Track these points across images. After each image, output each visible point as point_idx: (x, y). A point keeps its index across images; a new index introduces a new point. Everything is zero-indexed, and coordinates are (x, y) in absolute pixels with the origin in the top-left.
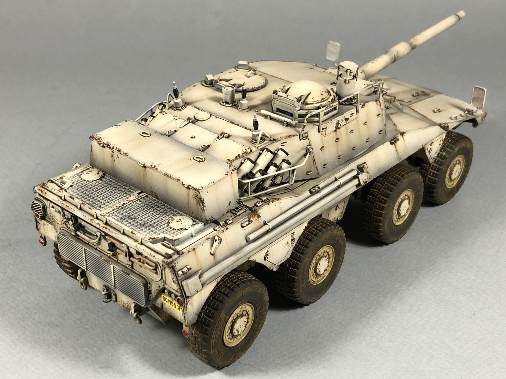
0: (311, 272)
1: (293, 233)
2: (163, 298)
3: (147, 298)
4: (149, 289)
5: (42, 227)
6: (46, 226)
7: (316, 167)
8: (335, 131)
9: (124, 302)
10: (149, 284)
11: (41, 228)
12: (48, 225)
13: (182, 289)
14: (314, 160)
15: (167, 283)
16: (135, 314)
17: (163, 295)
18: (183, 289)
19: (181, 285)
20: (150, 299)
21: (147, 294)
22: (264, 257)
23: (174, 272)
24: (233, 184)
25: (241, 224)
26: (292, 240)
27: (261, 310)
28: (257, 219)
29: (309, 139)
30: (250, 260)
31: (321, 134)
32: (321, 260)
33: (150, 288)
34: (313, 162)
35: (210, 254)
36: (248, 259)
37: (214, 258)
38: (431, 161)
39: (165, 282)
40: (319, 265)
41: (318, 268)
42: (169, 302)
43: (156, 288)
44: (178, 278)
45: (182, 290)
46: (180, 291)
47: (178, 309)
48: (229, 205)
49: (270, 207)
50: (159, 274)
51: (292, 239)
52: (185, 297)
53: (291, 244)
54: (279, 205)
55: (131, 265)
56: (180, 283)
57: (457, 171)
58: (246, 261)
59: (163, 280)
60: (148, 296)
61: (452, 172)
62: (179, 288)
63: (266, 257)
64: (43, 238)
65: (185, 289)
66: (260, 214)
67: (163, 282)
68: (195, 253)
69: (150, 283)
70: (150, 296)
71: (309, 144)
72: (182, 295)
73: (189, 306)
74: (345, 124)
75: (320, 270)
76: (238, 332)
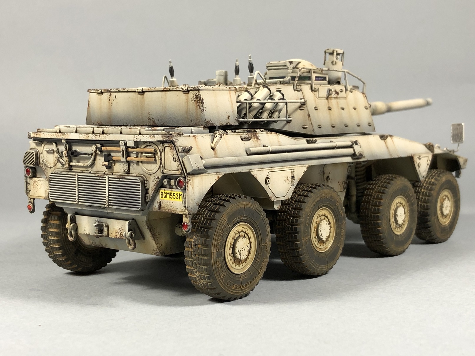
0: (313, 233)
1: (293, 170)
2: (162, 195)
3: (144, 199)
4: (146, 188)
5: (32, 187)
6: (37, 183)
7: (311, 123)
8: (327, 98)
9: (117, 231)
10: (146, 181)
11: (32, 190)
12: (38, 181)
13: (182, 165)
14: (309, 116)
15: (166, 168)
16: (129, 233)
17: (161, 191)
18: (184, 165)
19: (181, 161)
20: (147, 201)
21: (144, 193)
22: (265, 180)
23: (174, 148)
24: (231, 100)
25: (241, 137)
26: (292, 178)
27: (263, 243)
28: (256, 140)
29: (302, 93)
30: (252, 173)
31: (314, 95)
32: (323, 222)
33: (147, 186)
34: (308, 117)
35: (211, 148)
36: (249, 171)
37: (215, 153)
38: (422, 179)
39: (165, 166)
40: (321, 226)
41: (319, 229)
42: (168, 195)
43: (154, 183)
44: (179, 154)
45: (183, 167)
46: (181, 167)
47: (177, 199)
48: (229, 118)
49: (268, 135)
50: (159, 161)
51: (292, 176)
52: (185, 174)
53: (292, 182)
54: (277, 139)
55: (127, 168)
56: (180, 159)
57: (447, 207)
58: (247, 171)
59: (163, 165)
60: (145, 196)
61: (443, 205)
62: (179, 164)
63: (267, 180)
64: (31, 203)
65: (186, 165)
66: (259, 137)
67: (162, 167)
68: (196, 140)
69: (148, 180)
70: (147, 197)
71: (302, 97)
72: (183, 172)
73: (190, 187)
74: (336, 96)
75: (322, 234)
76: (241, 256)
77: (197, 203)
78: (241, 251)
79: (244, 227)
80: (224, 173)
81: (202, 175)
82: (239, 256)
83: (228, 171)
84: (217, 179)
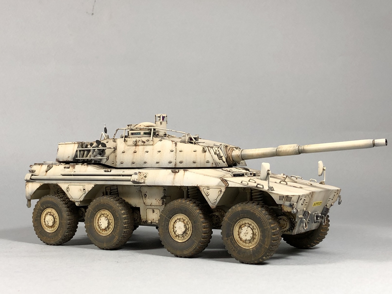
0: (96, 223)
1: (84, 185)
7: (116, 161)
8: (135, 146)
14: (116, 156)
22: (66, 189)
25: (65, 167)
26: (83, 190)
28: (73, 168)
29: (116, 143)
31: (125, 144)
32: (102, 217)
35: (45, 171)
37: (46, 174)
38: (211, 204)
40: (100, 220)
53: (83, 192)
54: (86, 168)
57: (248, 233)
66: (75, 167)
68: (41, 167)
74: (143, 144)
75: (101, 225)
76: (48, 224)
77: (30, 195)
78: (48, 222)
79: (52, 211)
80: (44, 183)
81: (32, 183)
82: (47, 224)
83: (46, 182)
84: (40, 185)
